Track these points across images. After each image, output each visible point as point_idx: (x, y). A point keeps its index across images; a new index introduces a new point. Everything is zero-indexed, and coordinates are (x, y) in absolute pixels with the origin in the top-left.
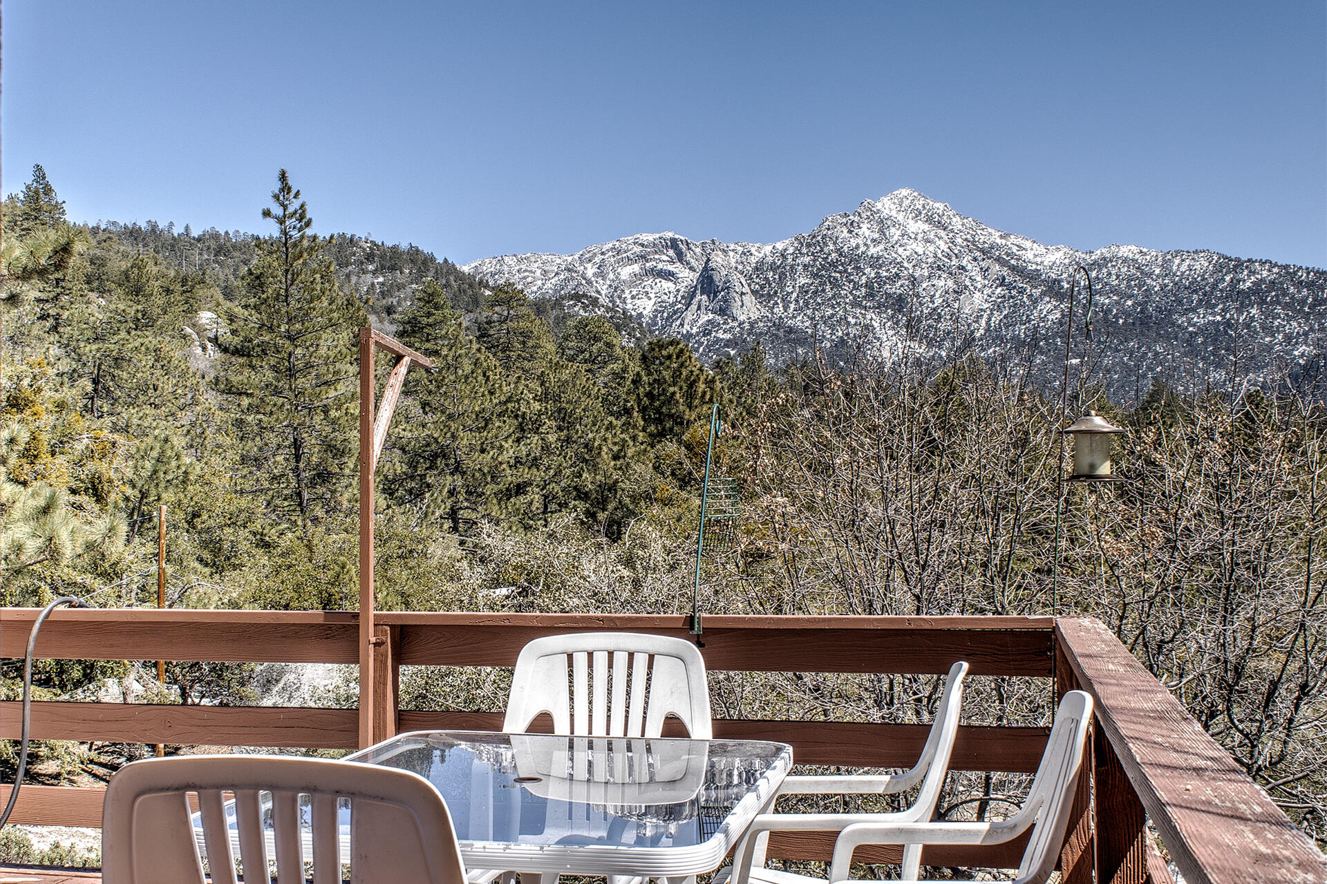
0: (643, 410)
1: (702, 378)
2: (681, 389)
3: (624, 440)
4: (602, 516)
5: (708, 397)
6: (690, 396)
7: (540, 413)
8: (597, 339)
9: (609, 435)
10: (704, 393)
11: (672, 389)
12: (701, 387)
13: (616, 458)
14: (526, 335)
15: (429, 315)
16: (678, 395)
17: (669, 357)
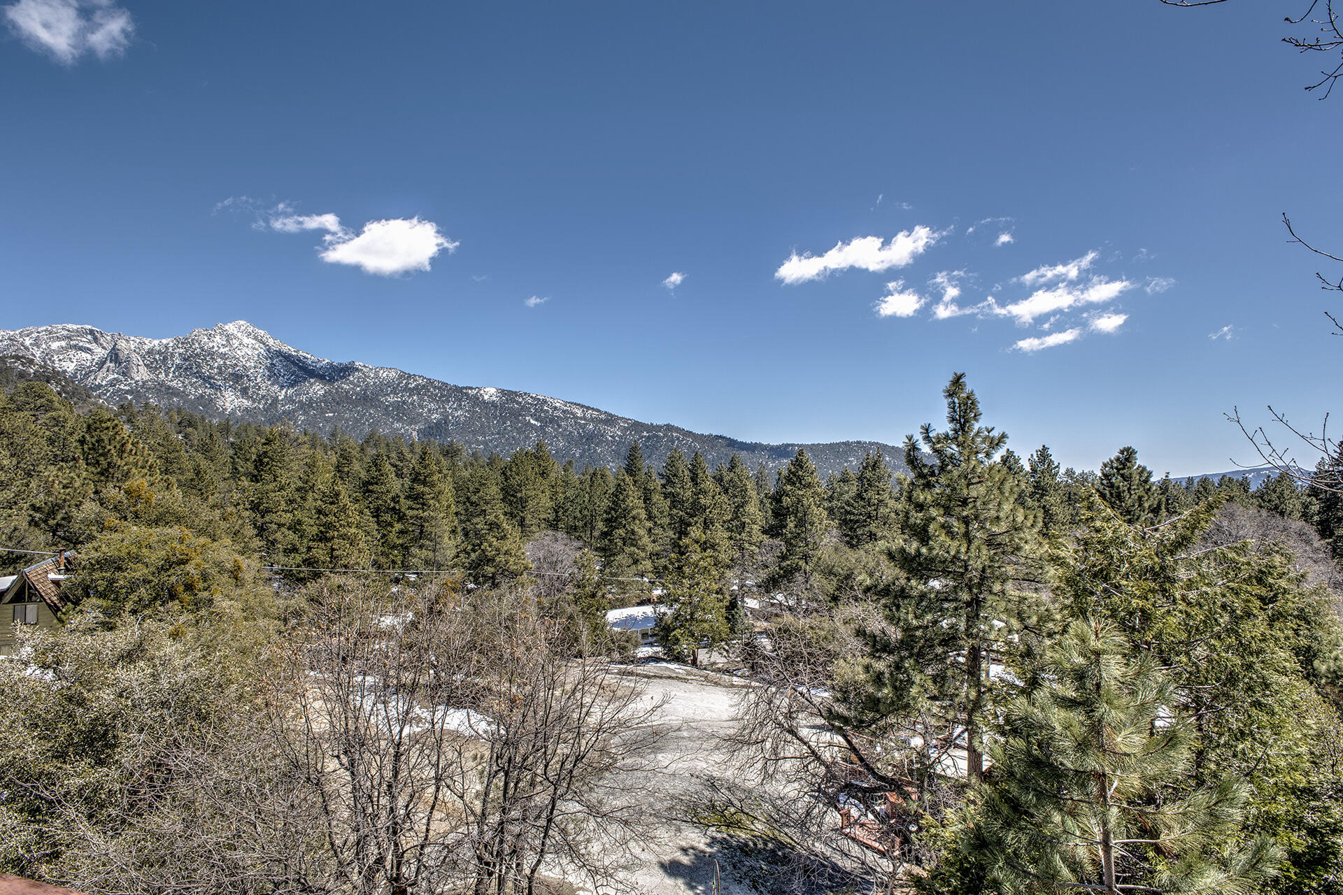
0: (86, 459)
1: (130, 441)
2: (115, 447)
3: (72, 478)
4: (51, 522)
5: (134, 452)
6: (121, 452)
8: (40, 397)
9: (60, 474)
10: (131, 450)
11: (108, 447)
12: (129, 446)
13: (65, 487)
16: (113, 451)
17: (107, 428)
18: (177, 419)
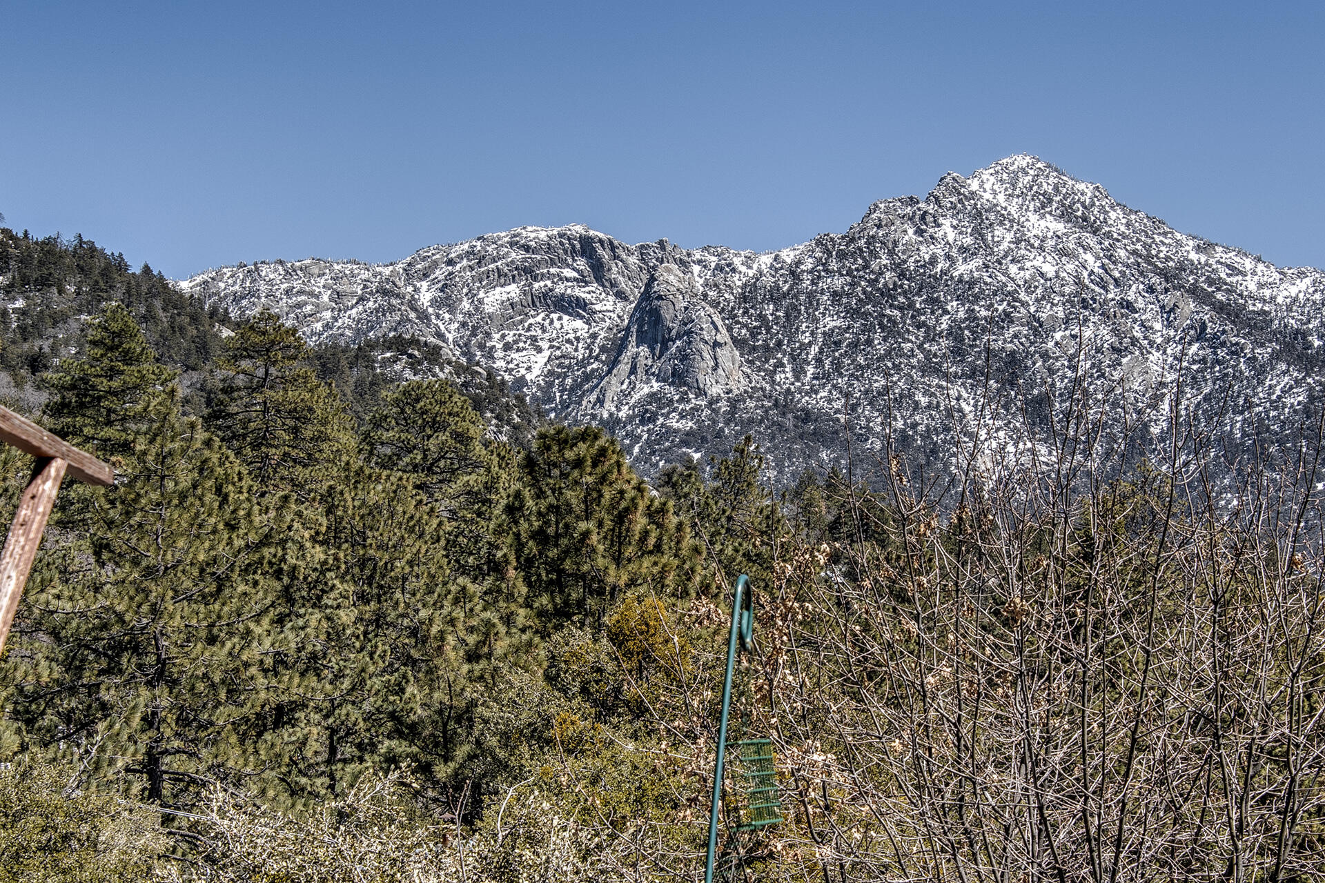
0: (526, 565)
1: (642, 505)
2: (600, 524)
3: (489, 624)
4: (443, 771)
5: (652, 541)
6: (617, 538)
7: (324, 568)
8: (437, 425)
9: (459, 614)
10: (645, 534)
11: (583, 526)
12: (640, 521)
13: (472, 657)
14: (300, 415)
15: (112, 373)
16: (594, 538)
17: (578, 463)
18: (825, 511)
